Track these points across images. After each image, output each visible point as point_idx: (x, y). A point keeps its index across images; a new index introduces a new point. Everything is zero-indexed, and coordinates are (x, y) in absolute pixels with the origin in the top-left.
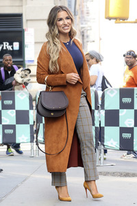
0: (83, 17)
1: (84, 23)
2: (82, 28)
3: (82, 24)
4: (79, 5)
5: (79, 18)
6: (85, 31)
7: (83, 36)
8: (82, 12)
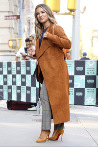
0: (29, 10)
1: (30, 14)
2: (29, 17)
3: (29, 15)
4: (27, 2)
5: (27, 10)
6: (31, 20)
7: (29, 23)
8: (29, 6)
